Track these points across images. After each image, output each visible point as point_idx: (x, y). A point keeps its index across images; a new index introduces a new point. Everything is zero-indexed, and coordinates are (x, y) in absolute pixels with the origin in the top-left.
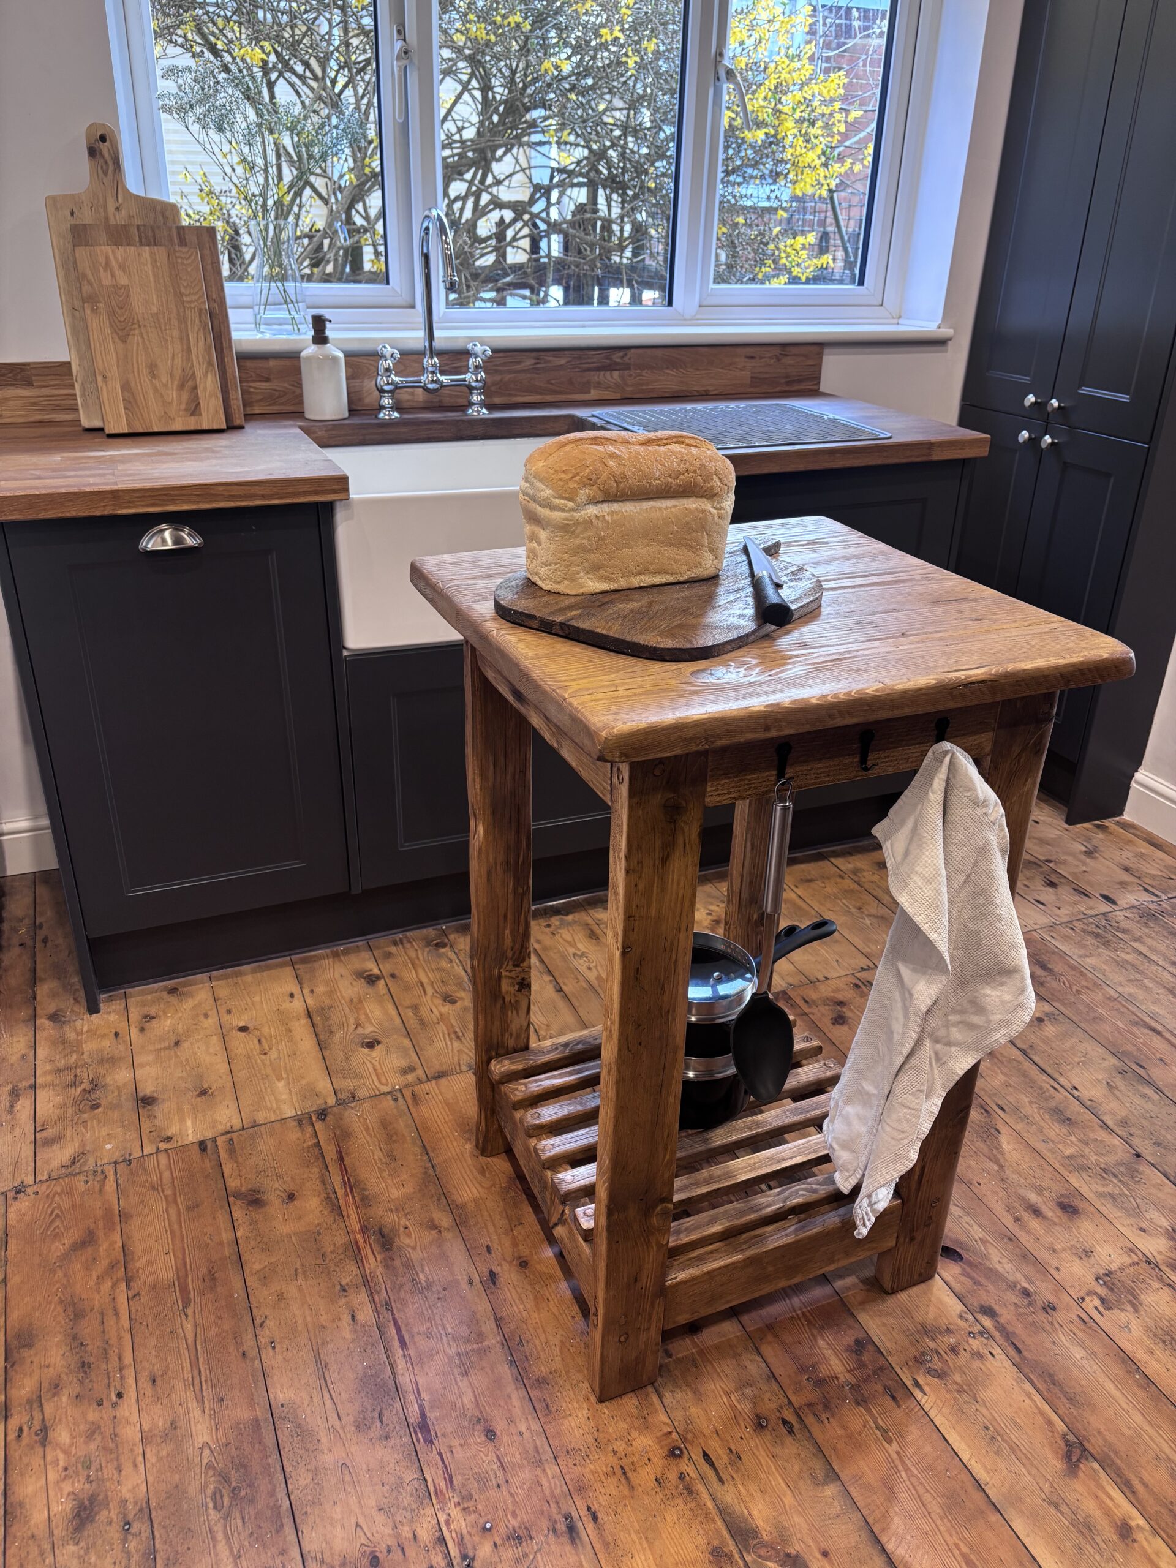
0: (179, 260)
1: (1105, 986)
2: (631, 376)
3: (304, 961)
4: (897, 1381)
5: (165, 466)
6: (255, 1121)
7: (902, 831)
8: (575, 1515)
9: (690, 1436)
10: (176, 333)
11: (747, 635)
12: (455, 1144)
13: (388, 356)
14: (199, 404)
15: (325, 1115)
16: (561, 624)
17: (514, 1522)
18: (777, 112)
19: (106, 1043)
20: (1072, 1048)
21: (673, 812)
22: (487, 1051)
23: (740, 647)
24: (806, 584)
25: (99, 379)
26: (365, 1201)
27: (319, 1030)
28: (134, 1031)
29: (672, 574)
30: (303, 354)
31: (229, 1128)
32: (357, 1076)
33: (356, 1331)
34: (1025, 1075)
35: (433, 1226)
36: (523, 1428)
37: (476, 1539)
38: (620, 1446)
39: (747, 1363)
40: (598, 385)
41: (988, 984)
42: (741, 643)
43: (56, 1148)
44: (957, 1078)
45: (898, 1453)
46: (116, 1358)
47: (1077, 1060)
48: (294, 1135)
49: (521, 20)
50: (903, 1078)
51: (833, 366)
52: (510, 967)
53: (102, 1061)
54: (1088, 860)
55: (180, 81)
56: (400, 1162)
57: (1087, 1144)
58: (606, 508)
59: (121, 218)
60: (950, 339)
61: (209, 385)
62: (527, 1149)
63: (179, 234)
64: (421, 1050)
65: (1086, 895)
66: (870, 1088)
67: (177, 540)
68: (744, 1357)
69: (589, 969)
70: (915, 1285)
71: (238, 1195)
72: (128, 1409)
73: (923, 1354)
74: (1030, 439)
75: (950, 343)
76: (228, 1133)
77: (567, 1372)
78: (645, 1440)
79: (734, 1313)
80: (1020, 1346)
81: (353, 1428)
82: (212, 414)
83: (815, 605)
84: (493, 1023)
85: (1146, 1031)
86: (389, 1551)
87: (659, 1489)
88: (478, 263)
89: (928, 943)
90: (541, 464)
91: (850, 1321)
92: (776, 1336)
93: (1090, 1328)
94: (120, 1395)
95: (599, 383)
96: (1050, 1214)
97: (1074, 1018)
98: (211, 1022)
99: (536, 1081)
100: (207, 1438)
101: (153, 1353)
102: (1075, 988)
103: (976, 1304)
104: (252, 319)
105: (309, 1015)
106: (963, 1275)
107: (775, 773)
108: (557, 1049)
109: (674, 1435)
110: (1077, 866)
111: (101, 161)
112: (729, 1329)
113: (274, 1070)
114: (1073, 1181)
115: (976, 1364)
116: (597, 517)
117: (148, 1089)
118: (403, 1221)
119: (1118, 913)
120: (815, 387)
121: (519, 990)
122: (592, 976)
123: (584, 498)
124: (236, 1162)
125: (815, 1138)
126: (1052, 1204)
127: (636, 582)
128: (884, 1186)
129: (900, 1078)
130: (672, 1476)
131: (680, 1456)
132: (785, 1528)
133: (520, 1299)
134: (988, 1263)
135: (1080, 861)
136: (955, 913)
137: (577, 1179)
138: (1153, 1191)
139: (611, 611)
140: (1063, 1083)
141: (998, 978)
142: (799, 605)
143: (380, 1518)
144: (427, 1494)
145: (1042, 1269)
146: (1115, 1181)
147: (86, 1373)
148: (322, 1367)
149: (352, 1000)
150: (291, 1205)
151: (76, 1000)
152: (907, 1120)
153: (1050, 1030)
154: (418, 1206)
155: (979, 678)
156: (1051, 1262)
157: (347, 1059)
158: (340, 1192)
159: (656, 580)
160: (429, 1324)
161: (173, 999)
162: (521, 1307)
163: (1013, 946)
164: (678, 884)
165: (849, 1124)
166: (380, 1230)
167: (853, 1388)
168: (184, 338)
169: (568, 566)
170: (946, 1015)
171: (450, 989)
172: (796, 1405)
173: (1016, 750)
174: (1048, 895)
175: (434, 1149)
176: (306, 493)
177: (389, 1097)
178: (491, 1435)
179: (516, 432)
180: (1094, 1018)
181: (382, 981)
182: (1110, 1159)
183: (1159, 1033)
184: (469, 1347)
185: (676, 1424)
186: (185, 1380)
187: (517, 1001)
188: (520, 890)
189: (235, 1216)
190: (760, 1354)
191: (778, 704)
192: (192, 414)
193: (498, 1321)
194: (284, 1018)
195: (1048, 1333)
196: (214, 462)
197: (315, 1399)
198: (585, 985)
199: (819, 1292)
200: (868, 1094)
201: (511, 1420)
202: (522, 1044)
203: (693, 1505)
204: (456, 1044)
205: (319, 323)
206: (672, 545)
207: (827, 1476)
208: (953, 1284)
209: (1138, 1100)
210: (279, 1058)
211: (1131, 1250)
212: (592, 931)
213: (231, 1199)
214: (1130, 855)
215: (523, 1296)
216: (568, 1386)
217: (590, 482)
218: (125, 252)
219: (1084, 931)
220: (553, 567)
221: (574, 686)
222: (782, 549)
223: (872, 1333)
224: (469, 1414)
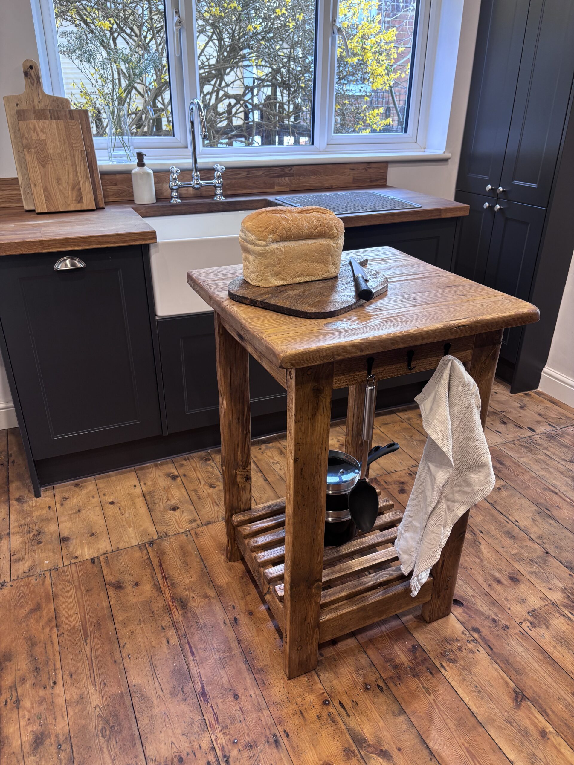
0: (70, 127)
1: (530, 472)
2: (294, 179)
3: (141, 469)
4: (432, 665)
5: (66, 228)
6: (118, 548)
7: (429, 399)
8: (278, 734)
9: (333, 694)
10: (69, 162)
11: (351, 305)
12: (216, 556)
13: (175, 172)
14: (82, 197)
15: (153, 544)
16: (261, 301)
17: (248, 739)
18: (363, 49)
19: (44, 512)
20: (515, 502)
21: (317, 392)
22: (231, 511)
23: (348, 311)
24: (380, 280)
25: (32, 186)
26: (173, 585)
27: (149, 502)
28: (58, 505)
29: (314, 276)
30: (133, 172)
31: (105, 551)
32: (168, 524)
33: (170, 649)
34: (492, 515)
35: (206, 596)
36: (252, 693)
37: (230, 747)
38: (299, 700)
39: (361, 659)
40: (279, 184)
41: (472, 472)
42: (348, 309)
43: (21, 563)
44: (458, 518)
45: (434, 700)
46: (52, 665)
47: (517, 508)
48: (137, 554)
49: (236, 5)
50: (432, 518)
51: (393, 173)
52: (241, 469)
53: (42, 520)
54: (521, 411)
55: (69, 38)
56: (190, 566)
57: (523, 548)
58: (281, 244)
59: (41, 106)
60: (450, 159)
61: (87, 188)
62: (251, 558)
63: (70, 113)
64: (199, 511)
65: (520, 428)
66: (417, 524)
67: (73, 265)
68: (358, 655)
69: (280, 469)
70: (441, 618)
71: (111, 584)
72: (59, 689)
73: (445, 651)
74: (489, 206)
75: (449, 160)
76: (105, 554)
77: (273, 665)
78: (311, 697)
79: (353, 634)
80: (492, 646)
81: (169, 696)
82: (88, 202)
83: (384, 290)
84: (233, 497)
85: (551, 493)
86: (188, 755)
87: (318, 721)
88: (218, 125)
89: (443, 453)
90: (249, 223)
91: (410, 637)
92: (374, 645)
93: (525, 637)
94: (55, 683)
95: (278, 183)
96: (505, 582)
97: (516, 488)
98: (96, 500)
99: (255, 525)
100: (98, 702)
101: (70, 662)
102: (516, 473)
103: (470, 627)
104: (107, 155)
105: (144, 495)
106: (464, 613)
107: (366, 372)
108: (265, 509)
109: (325, 694)
110: (516, 414)
111: (31, 78)
112: (351, 642)
113: (127, 523)
114: (516, 566)
115: (471, 655)
116: (277, 249)
117: (65, 533)
118: (192, 595)
119: (536, 436)
120: (384, 183)
121: (246, 481)
122: (282, 473)
123: (271, 240)
124: (110, 568)
125: (391, 549)
126: (506, 577)
127: (297, 280)
128: (424, 571)
129: (430, 519)
130: (325, 714)
131: (328, 704)
132: (380, 738)
133: (249, 631)
134: (476, 607)
135: (518, 411)
136: (455, 438)
137: (276, 571)
138: (555, 570)
139: (285, 295)
140: (510, 519)
141: (477, 469)
142: (377, 290)
143: (183, 739)
144: (206, 726)
145: (502, 609)
146: (537, 566)
147: (38, 672)
148: (153, 666)
149: (164, 488)
150: (137, 588)
151: (29, 491)
152: (435, 539)
153: (504, 493)
154: (199, 587)
155: (465, 324)
156: (507, 605)
157: (163, 516)
158: (161, 581)
159: (307, 279)
160: (205, 644)
161: (77, 489)
162: (250, 635)
163: (484, 453)
164: (321, 427)
165: (407, 542)
166: (181, 599)
167: (411, 668)
168: (74, 164)
169: (264, 273)
170: (452, 488)
171: (213, 481)
172: (384, 678)
173: (483, 358)
174: (502, 428)
175: (206, 559)
176: (136, 240)
177: (184, 534)
178: (236, 697)
179: (239, 208)
180: (526, 487)
181: (179, 478)
182: (534, 555)
183: (557, 494)
184: (225, 655)
185: (326, 689)
186: (86, 675)
187: (245, 486)
188: (245, 432)
189: (110, 594)
190: (366, 654)
191: (367, 338)
192: (79, 202)
193: (239, 642)
194: (131, 497)
195: (505, 640)
196: (90, 226)
197: (150, 682)
198: (278, 477)
199: (394, 623)
200: (415, 526)
201: (246, 689)
202: (248, 506)
203: (335, 728)
204: (216, 508)
205: (140, 156)
206: (314, 262)
207: (400, 712)
208: (459, 617)
209: (546, 526)
210: (129, 517)
211: (545, 599)
212: (281, 451)
213: (107, 586)
214: (542, 408)
215: (251, 629)
216: (273, 672)
217: (273, 232)
218: (44, 123)
219: (520, 445)
220: (256, 274)
221: (267, 332)
222: (369, 263)
223: (420, 642)
224: (226, 687)
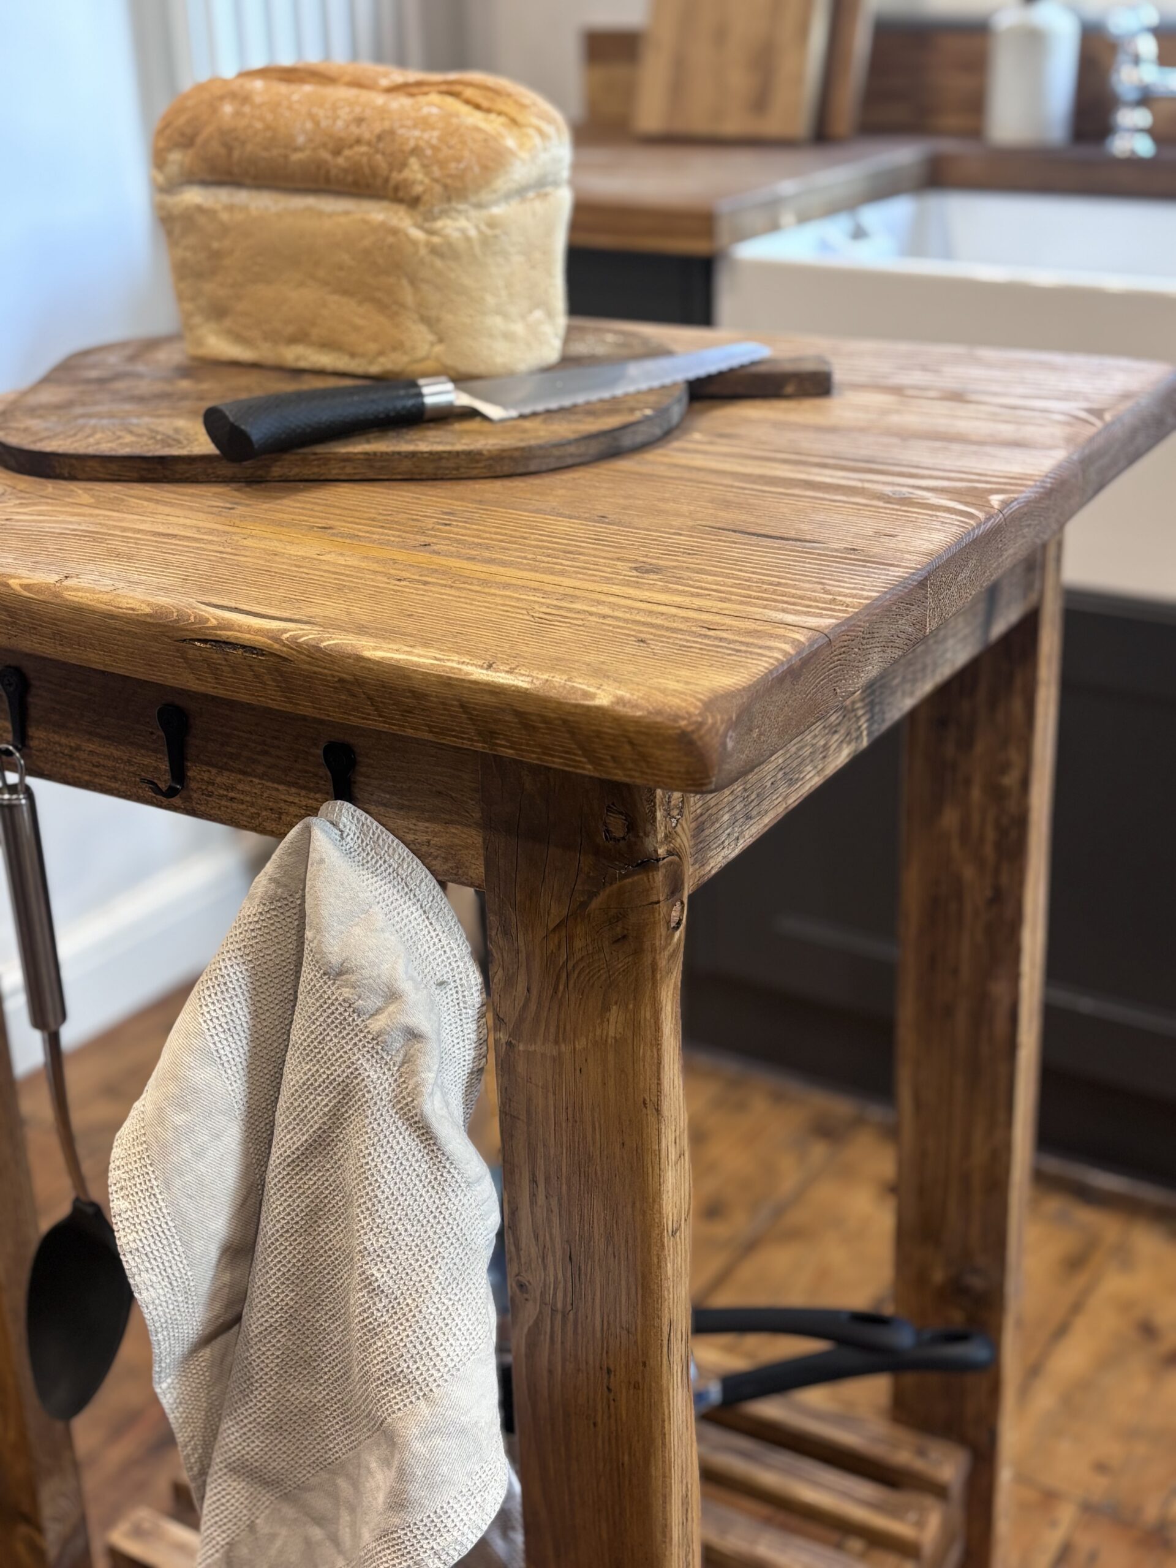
14: (769, 97)
61: (790, 63)
82: (784, 112)
192: (752, 111)
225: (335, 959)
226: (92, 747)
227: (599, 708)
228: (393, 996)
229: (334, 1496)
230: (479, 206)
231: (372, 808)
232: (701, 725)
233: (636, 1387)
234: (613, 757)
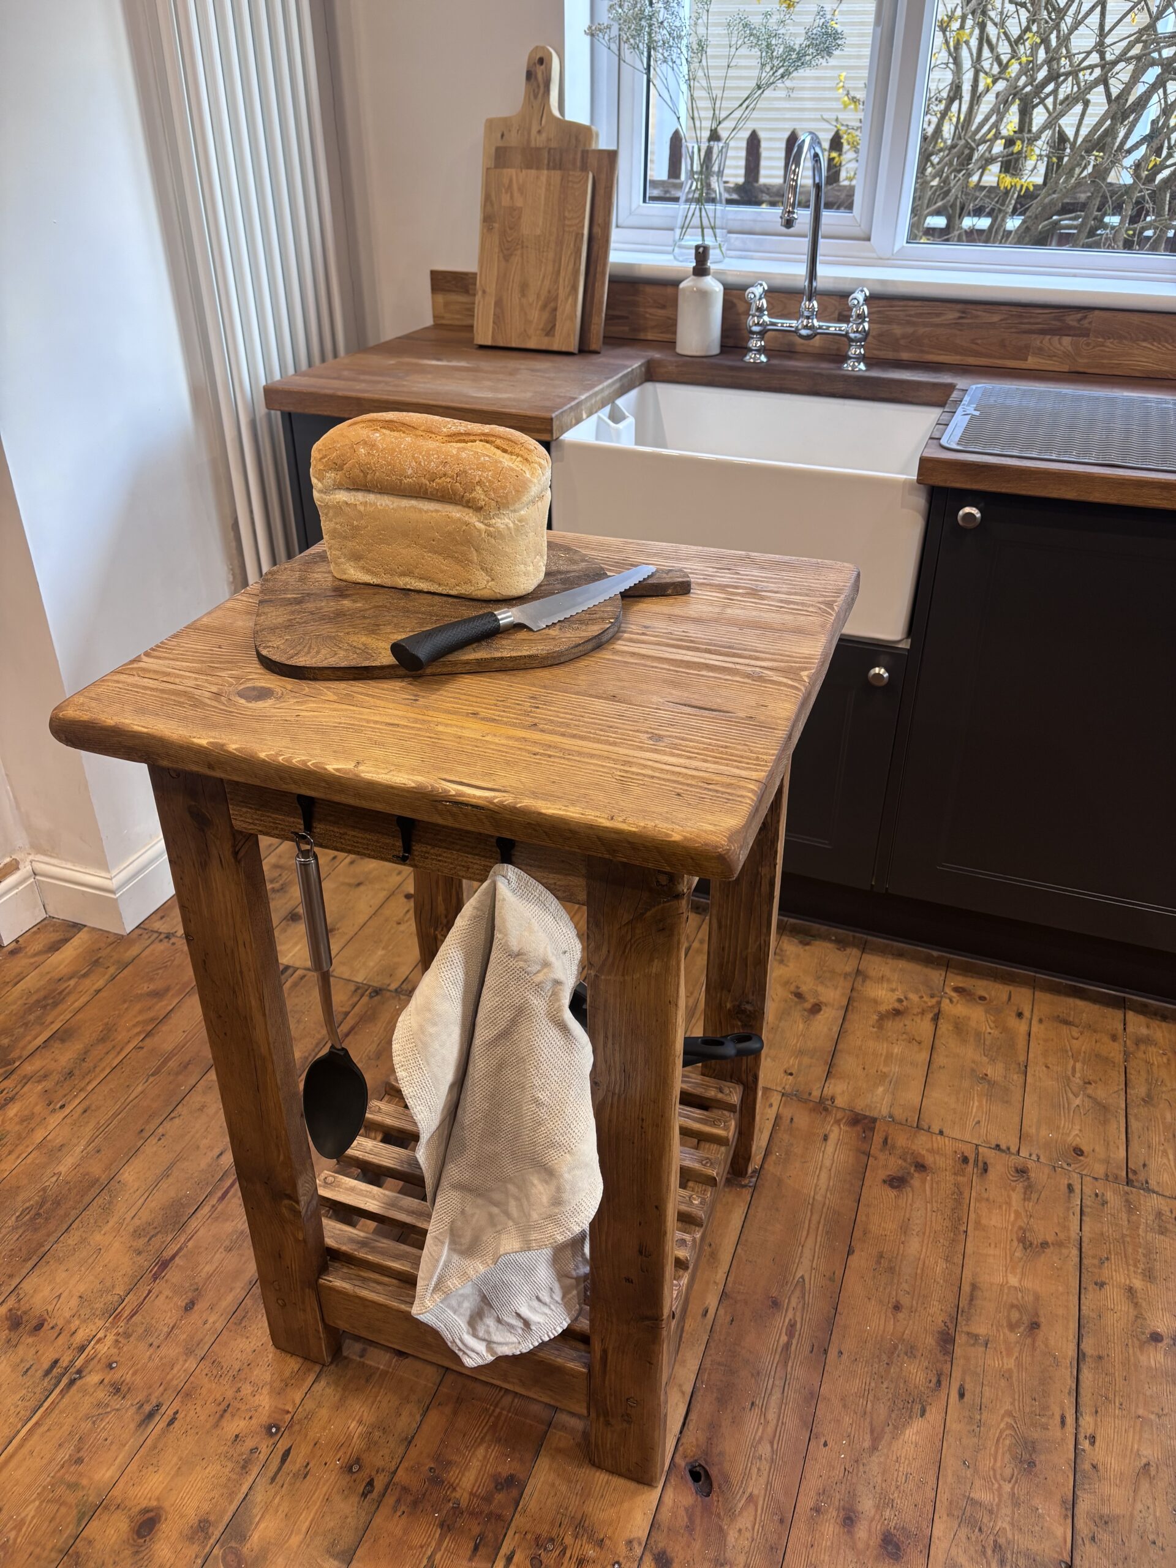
4: (497, 1538)
8: (163, 1410)
9: (297, 1428)
10: (551, 255)
14: (555, 325)
15: (377, 995)
17: (128, 1378)
21: (200, 820)
33: (210, 1166)
36: (211, 1321)
37: (99, 1366)
38: (247, 1389)
39: (405, 1413)
40: (1040, 351)
41: (536, 1174)
47: (1141, 1412)
57: (1016, 1505)
68: (409, 1407)
70: (623, 1476)
73: (551, 1540)
78: (267, 1400)
81: (132, 1230)
82: (567, 336)
86: (53, 1328)
87: (229, 1443)
91: (528, 1455)
92: (455, 1413)
96: (861, 1534)
100: (64, 1170)
101: (106, 1092)
103: (660, 1545)
106: (687, 1510)
107: (301, 821)
109: (289, 1417)
111: (535, 84)
112: (427, 1374)
114: (940, 1525)
126: (878, 1528)
130: (250, 1443)
131: (271, 1435)
132: (265, 1558)
134: (726, 1523)
140: (1082, 1423)
143: (74, 1302)
144: (113, 1313)
147: (66, 1079)
148: (166, 1174)
167: (456, 1509)
168: (557, 259)
172: (396, 1479)
178: (190, 1306)
185: (300, 1409)
190: (424, 1414)
192: (547, 335)
197: (138, 1192)
201: (212, 1307)
203: (234, 1477)
205: (702, 255)
207: (344, 1553)
208: (665, 1509)
218: (530, 175)
223: (532, 1482)
224: (196, 1281)
225: (515, 949)
226: (354, 833)
227: (674, 842)
228: (546, 964)
229: (506, 1193)
230: (515, 511)
231: (523, 867)
232: (729, 850)
233: (657, 1126)
234: (682, 865)
